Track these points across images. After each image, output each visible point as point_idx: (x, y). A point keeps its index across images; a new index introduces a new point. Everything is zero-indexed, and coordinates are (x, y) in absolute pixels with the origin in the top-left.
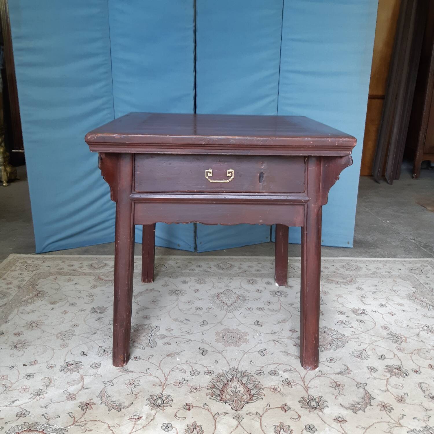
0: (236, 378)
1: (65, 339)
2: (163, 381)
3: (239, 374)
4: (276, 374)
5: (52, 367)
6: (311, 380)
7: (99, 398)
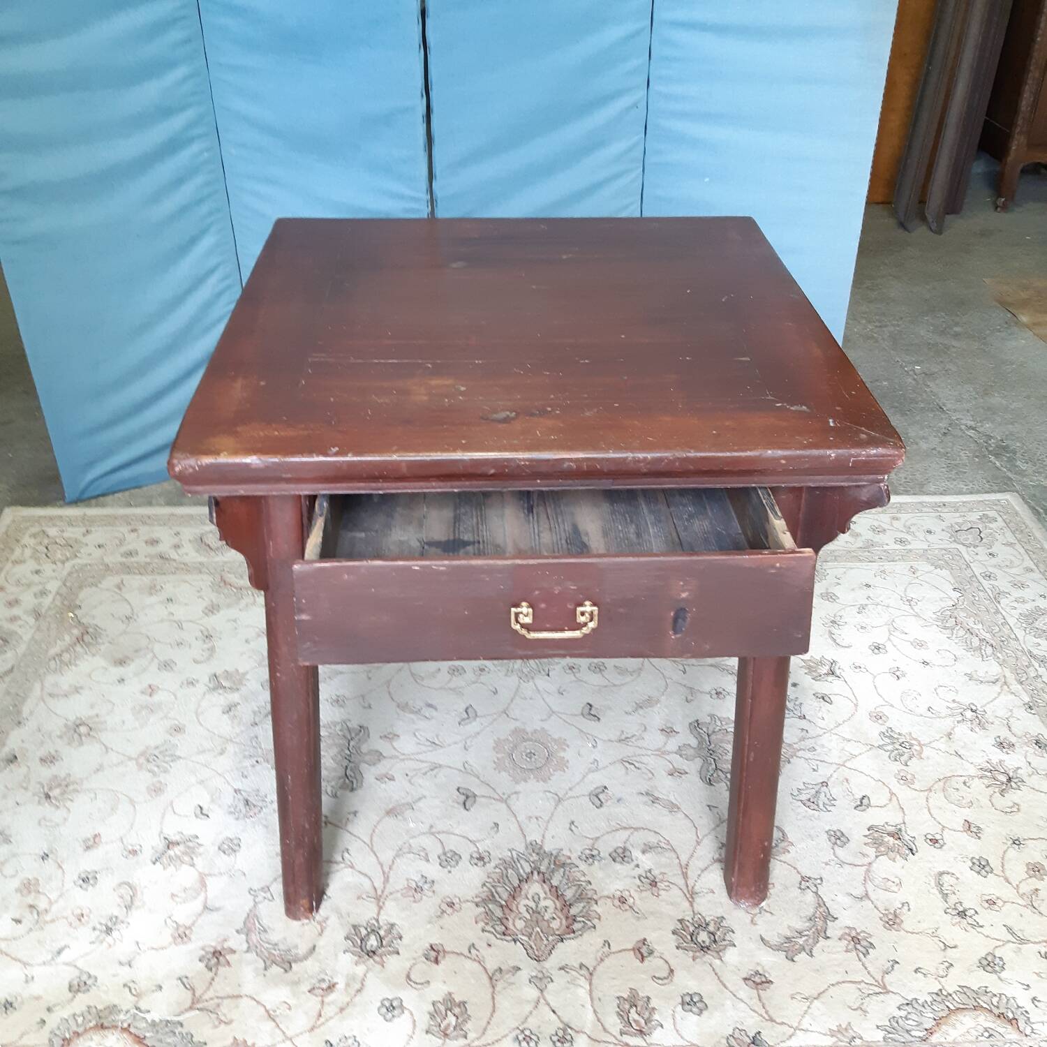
0: (539, 873)
1: (156, 769)
2: (379, 884)
3: (546, 862)
4: (626, 859)
5: (134, 852)
6: (702, 871)
7: (243, 937)
